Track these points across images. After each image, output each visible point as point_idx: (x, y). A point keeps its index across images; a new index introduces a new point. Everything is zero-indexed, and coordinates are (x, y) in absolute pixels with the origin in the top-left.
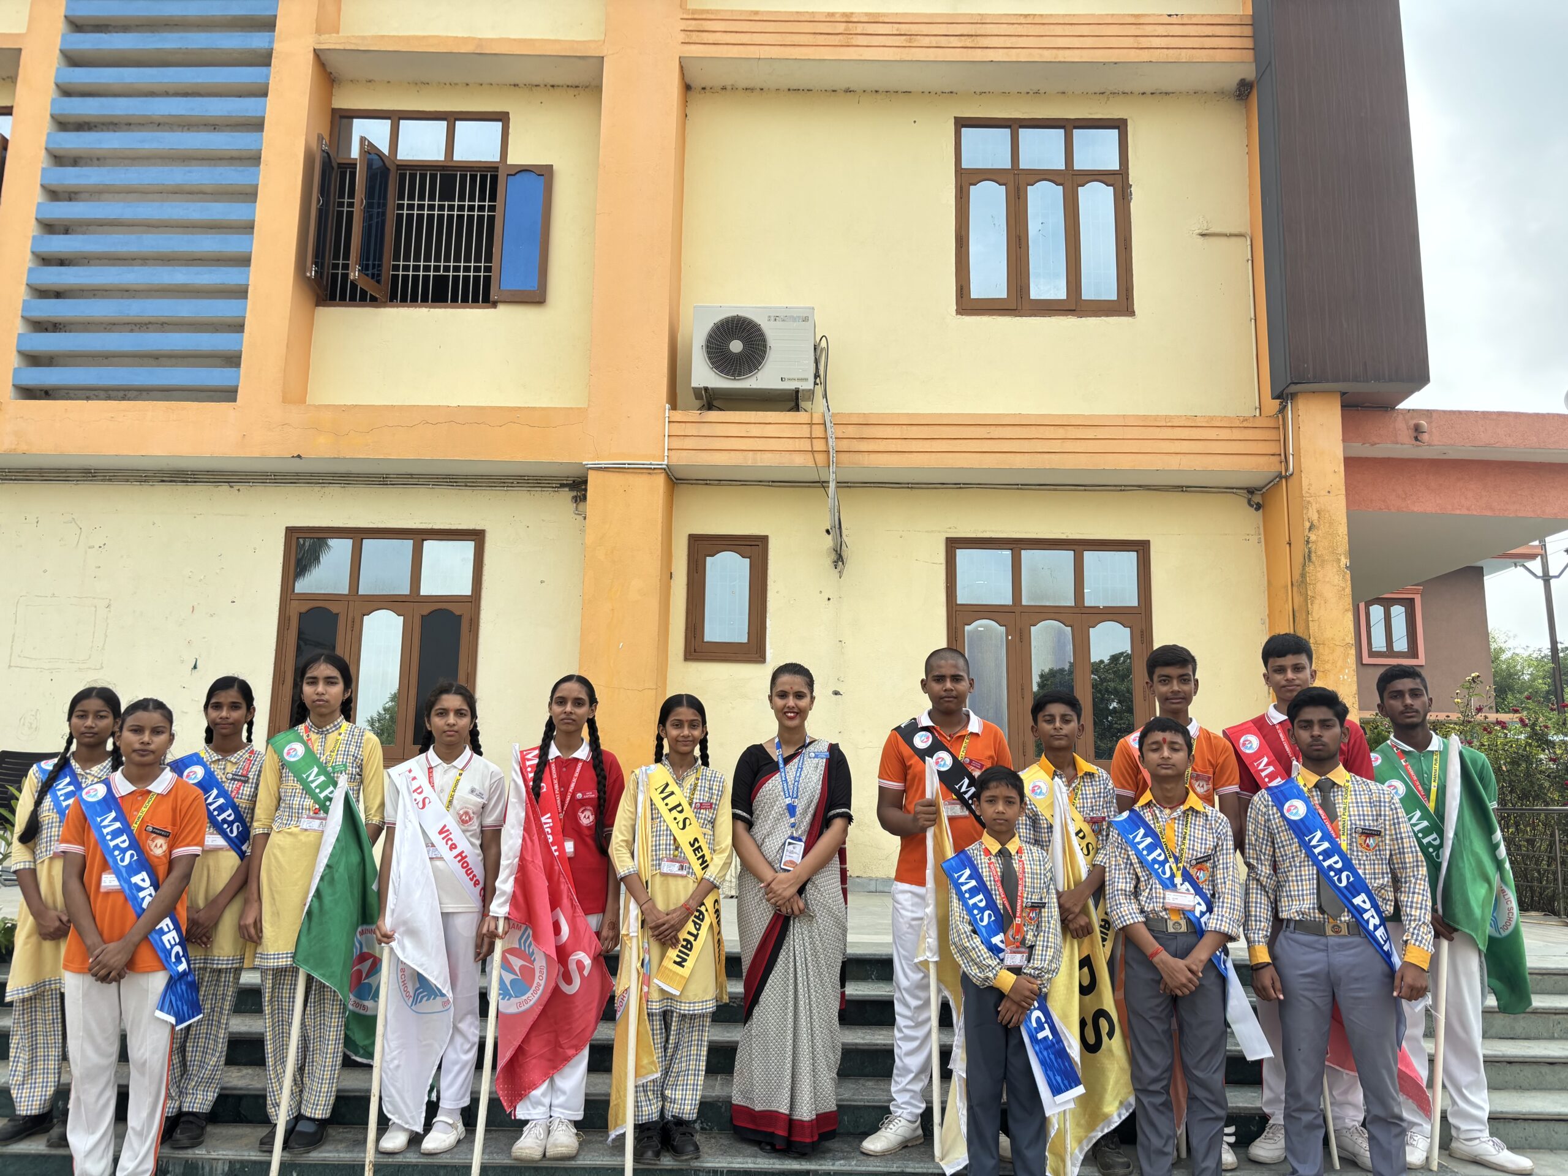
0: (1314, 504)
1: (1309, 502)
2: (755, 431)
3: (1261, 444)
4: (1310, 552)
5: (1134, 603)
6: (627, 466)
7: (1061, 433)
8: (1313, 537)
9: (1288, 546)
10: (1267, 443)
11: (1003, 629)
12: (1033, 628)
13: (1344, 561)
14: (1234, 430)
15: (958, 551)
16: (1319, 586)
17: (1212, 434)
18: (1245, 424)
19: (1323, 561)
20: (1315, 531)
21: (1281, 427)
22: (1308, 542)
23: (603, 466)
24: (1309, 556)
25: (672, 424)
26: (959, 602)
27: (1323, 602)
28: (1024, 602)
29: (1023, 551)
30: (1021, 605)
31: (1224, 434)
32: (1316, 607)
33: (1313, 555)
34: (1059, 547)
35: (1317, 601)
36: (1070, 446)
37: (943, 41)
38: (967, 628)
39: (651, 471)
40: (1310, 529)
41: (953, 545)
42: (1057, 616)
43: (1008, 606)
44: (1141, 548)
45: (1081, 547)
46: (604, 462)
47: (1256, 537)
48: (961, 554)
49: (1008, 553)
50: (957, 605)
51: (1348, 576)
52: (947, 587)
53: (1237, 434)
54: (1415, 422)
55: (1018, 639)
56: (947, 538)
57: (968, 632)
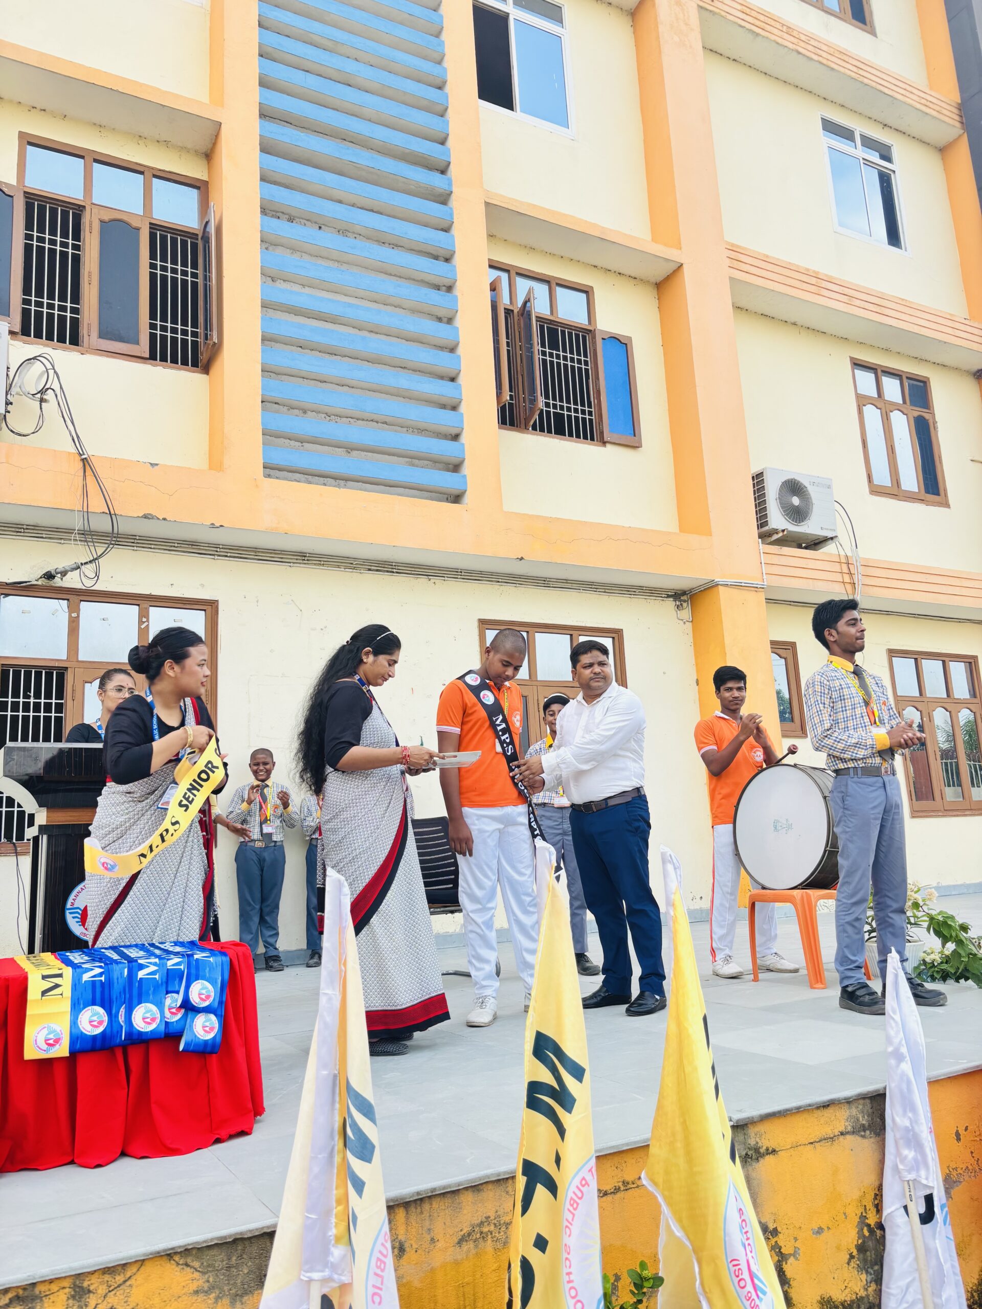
6: (743, 584)
11: (919, 713)
15: (893, 659)
23: (729, 583)
25: (763, 554)
26: (898, 694)
28: (926, 695)
29: (920, 660)
34: (935, 658)
37: (867, 305)
39: (757, 590)
41: (890, 653)
42: (941, 705)
43: (917, 697)
44: (973, 661)
45: (947, 659)
46: (730, 580)
48: (895, 662)
49: (913, 661)
55: (928, 720)
56: (888, 649)
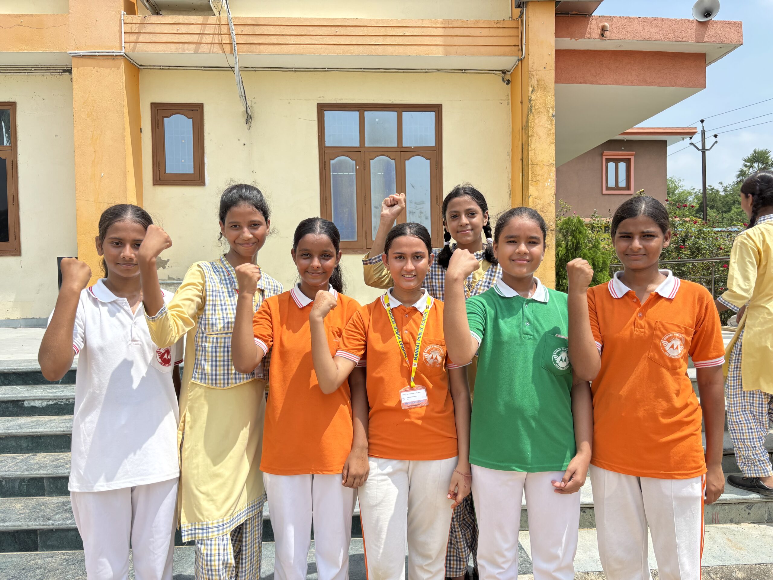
0: (535, 76)
1: (532, 75)
2: (183, 29)
3: (507, 38)
4: (531, 106)
5: (433, 144)
6: (97, 54)
7: (383, 31)
8: (534, 97)
9: (521, 104)
10: (512, 38)
11: (354, 162)
12: (371, 161)
13: (551, 112)
14: (491, 29)
15: (325, 112)
16: (536, 128)
17: (477, 32)
18: (498, 25)
19: (539, 112)
20: (535, 93)
21: (520, 27)
22: (530, 100)
23: (81, 54)
24: (531, 109)
25: (126, 25)
26: (327, 145)
27: (538, 138)
28: (366, 145)
29: (366, 113)
30: (365, 147)
31: (485, 32)
32: (533, 141)
33: (533, 109)
34: (388, 109)
35: (534, 138)
36: (388, 40)
38: (332, 162)
39: (114, 58)
40: (532, 92)
41: (322, 108)
42: (386, 153)
43: (356, 147)
44: (437, 109)
45: (401, 109)
46: (81, 52)
47: (507, 101)
48: (328, 115)
49: (357, 113)
50: (325, 147)
51: (554, 122)
52: (319, 136)
53: (493, 32)
54: (602, 24)
55: (362, 168)
56: (318, 104)
57: (333, 164)
